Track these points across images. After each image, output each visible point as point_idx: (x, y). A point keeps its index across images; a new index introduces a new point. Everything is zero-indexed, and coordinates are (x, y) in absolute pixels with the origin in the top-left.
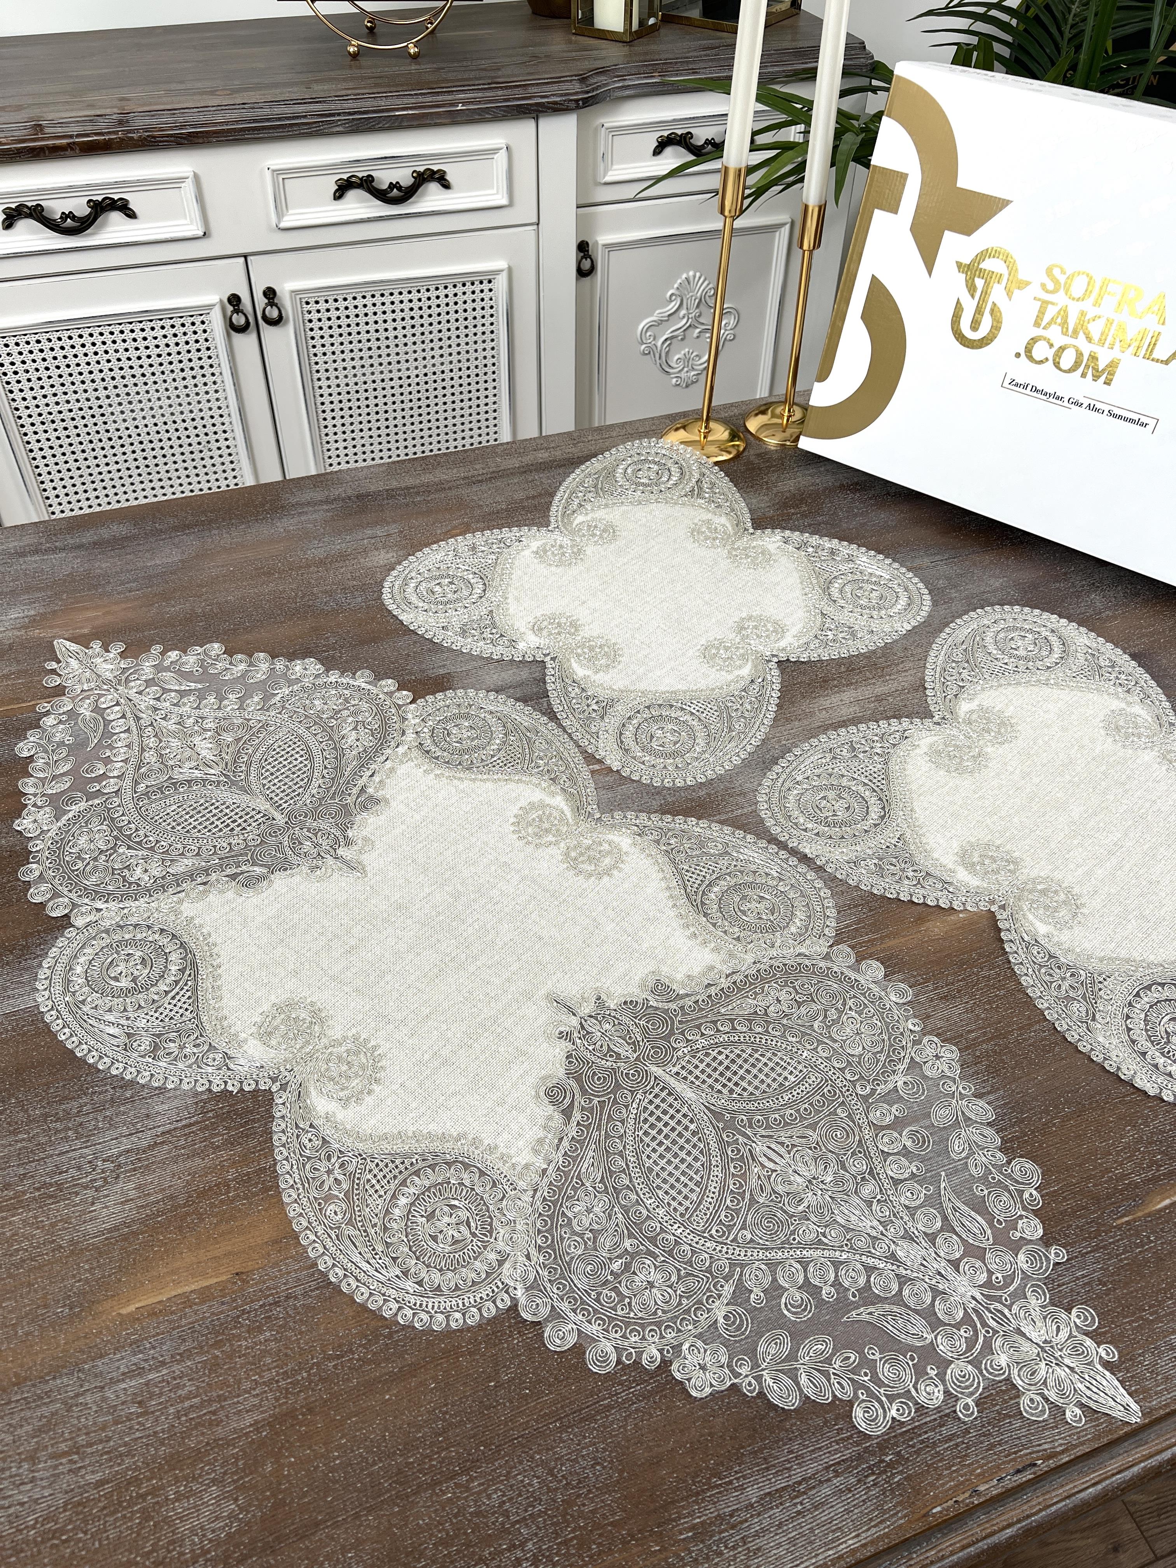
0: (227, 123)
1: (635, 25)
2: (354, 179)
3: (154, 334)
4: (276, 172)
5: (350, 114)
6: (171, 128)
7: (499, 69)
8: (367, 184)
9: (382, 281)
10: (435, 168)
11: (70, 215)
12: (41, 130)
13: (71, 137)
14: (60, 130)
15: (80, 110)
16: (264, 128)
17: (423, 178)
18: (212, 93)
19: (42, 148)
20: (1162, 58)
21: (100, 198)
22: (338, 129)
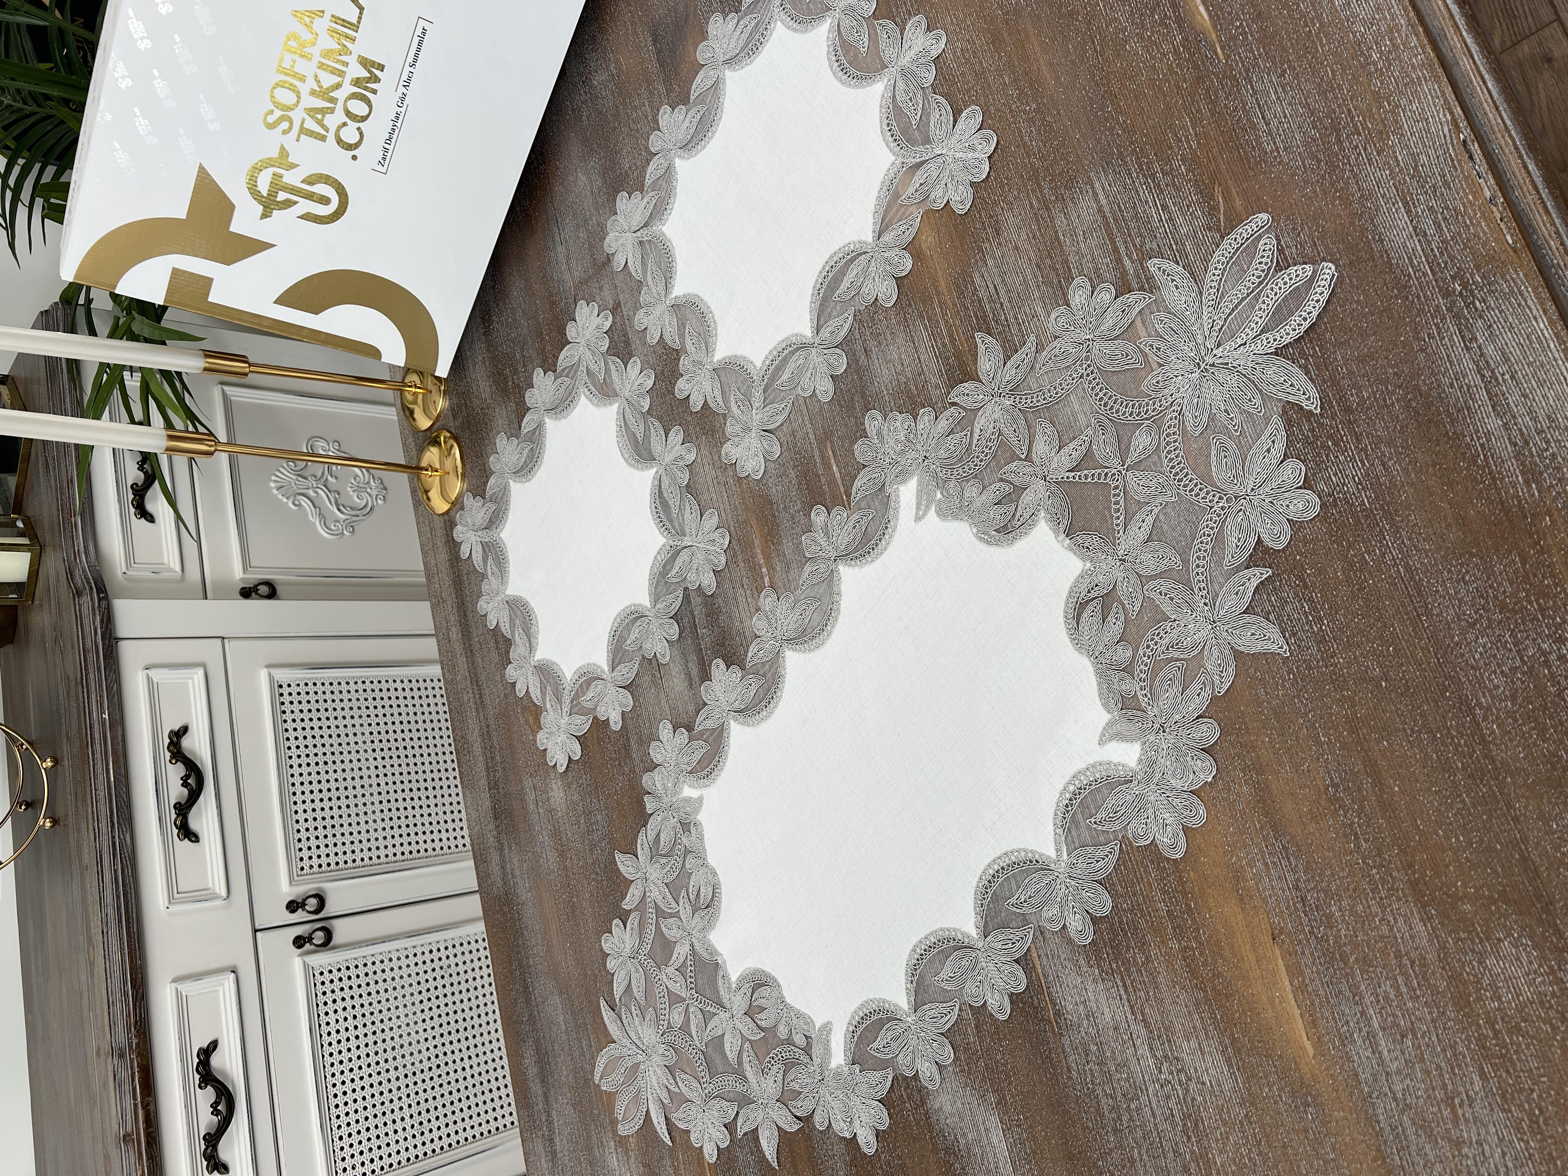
0: (122, 950)
1: (24, 541)
2: (178, 822)
3: (333, 1022)
4: (171, 899)
5: (113, 826)
6: (127, 1005)
7: (68, 677)
8: (183, 809)
9: (281, 795)
10: (167, 741)
11: (214, 1106)
12: (129, 1135)
13: (136, 1105)
14: (129, 1117)
15: (108, 1097)
16: (127, 912)
17: (177, 753)
18: (92, 964)
19: (148, 1135)
20: (57, 13)
21: (197, 1077)
22: (128, 839)
